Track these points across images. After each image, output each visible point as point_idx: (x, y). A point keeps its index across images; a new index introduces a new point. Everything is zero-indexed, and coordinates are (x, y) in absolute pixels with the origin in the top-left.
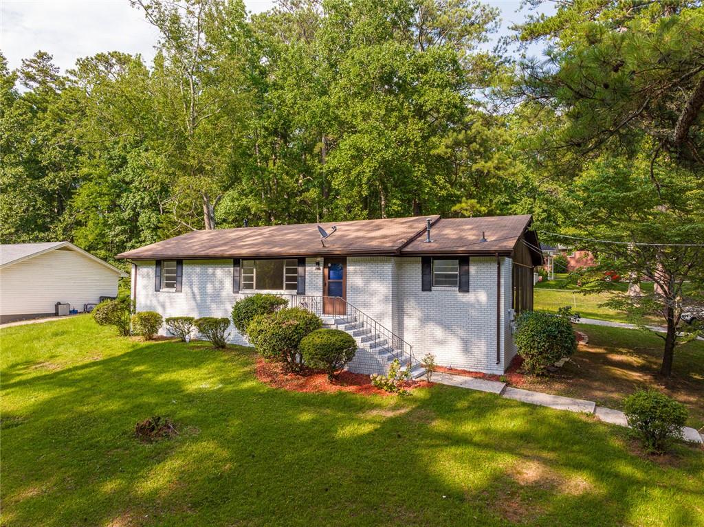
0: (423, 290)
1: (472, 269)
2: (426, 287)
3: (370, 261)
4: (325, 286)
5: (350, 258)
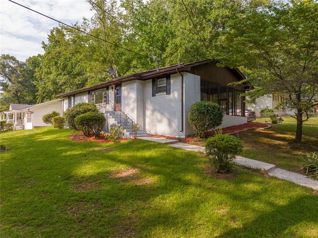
1: (172, 81)
3: (129, 84)
4: (115, 99)
5: (122, 84)
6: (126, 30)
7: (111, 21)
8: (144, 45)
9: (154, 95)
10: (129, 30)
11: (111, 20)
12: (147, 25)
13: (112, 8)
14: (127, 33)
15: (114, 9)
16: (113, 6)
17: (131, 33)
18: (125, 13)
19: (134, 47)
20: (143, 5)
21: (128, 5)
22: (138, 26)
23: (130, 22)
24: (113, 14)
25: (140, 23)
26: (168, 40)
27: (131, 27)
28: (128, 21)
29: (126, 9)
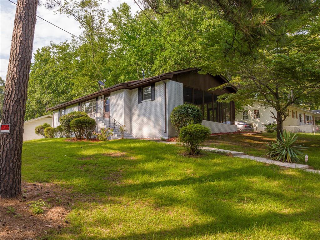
1: (156, 88)
3: (117, 93)
4: (104, 108)
5: (111, 93)
6: (114, 45)
7: (99, 38)
8: (132, 59)
9: (140, 102)
10: (117, 45)
11: (99, 36)
12: (135, 40)
13: (100, 25)
14: (115, 48)
15: (102, 26)
16: (101, 23)
17: (119, 47)
18: (113, 28)
19: (122, 62)
20: (131, 20)
21: (116, 21)
22: (126, 41)
23: (118, 37)
24: (102, 31)
25: (128, 37)
26: (157, 53)
27: (119, 42)
28: (116, 36)
29: (114, 24)
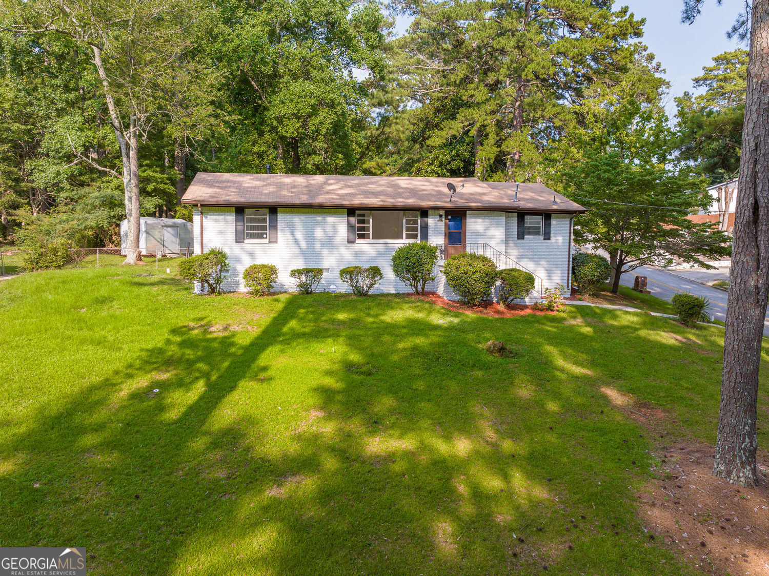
0: (518, 239)
1: (554, 222)
2: (521, 236)
3: (487, 215)
4: (445, 236)
5: (469, 212)
